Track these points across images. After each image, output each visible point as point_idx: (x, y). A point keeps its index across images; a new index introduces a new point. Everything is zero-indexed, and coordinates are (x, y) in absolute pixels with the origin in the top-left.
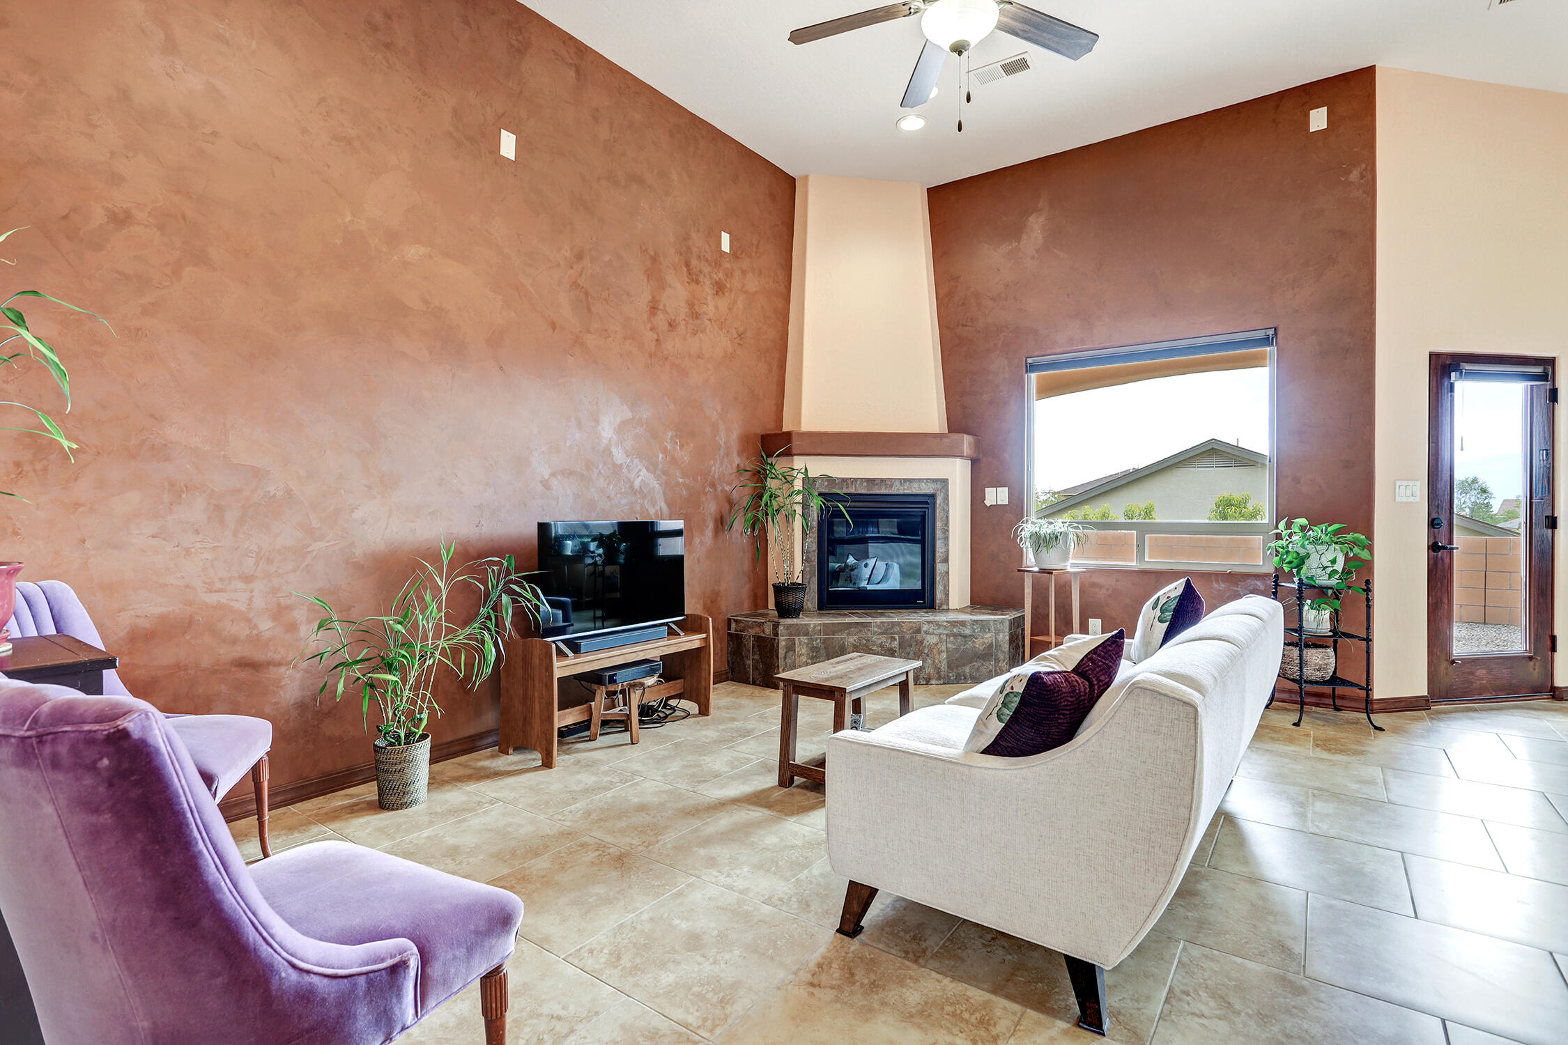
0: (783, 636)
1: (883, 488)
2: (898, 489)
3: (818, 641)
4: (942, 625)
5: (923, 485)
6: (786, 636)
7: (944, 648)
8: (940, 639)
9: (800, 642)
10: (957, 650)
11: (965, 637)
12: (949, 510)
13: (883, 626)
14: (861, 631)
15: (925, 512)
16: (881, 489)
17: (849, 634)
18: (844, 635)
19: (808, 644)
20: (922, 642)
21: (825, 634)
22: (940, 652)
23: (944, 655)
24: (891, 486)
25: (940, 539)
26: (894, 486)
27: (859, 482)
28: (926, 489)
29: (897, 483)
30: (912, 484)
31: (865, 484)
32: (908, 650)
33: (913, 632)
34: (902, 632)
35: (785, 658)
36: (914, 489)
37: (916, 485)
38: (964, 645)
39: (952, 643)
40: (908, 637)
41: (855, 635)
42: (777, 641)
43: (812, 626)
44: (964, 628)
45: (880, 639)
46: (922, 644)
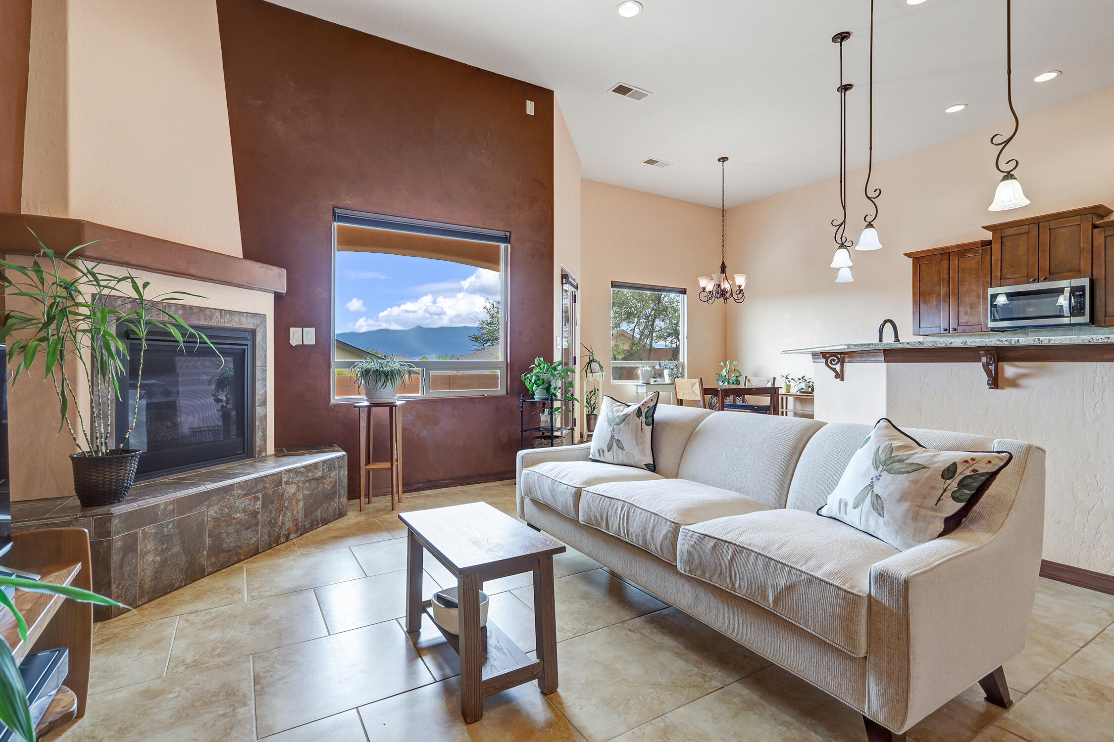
0: (118, 533)
1: (202, 319)
2: (218, 322)
3: (170, 526)
4: (300, 472)
5: (243, 319)
6: (124, 531)
7: (301, 496)
8: (298, 487)
9: (145, 534)
10: (311, 495)
11: (317, 479)
12: (266, 349)
13: (247, 485)
14: (223, 497)
15: (244, 349)
16: (200, 320)
17: (209, 506)
18: (204, 509)
19: (156, 533)
20: (283, 495)
21: (179, 513)
22: (298, 502)
23: (301, 504)
24: (211, 318)
25: (259, 380)
26: (214, 317)
27: (173, 309)
28: (247, 324)
29: (218, 314)
30: (232, 317)
31: (181, 312)
32: (271, 507)
33: (276, 486)
34: (265, 488)
35: (121, 566)
36: (235, 323)
37: (236, 318)
38: (317, 488)
39: (307, 489)
40: (270, 492)
41: (216, 505)
42: (105, 544)
43: (162, 507)
44: (316, 471)
45: (243, 502)
46: (283, 497)
